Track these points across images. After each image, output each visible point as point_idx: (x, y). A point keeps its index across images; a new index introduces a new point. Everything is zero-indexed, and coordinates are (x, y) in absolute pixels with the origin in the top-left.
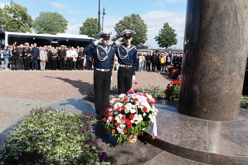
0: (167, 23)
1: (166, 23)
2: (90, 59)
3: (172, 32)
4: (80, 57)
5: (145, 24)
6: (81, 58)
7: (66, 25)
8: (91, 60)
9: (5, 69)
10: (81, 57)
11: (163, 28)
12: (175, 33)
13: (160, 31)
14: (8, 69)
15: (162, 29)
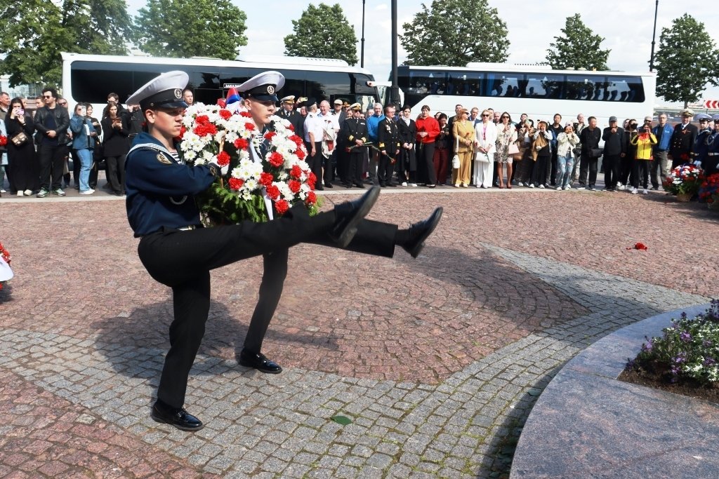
0: (577, 16)
1: (572, 15)
2: (382, 149)
3: (594, 44)
4: (354, 140)
5: (503, 22)
6: (356, 144)
7: (242, 28)
8: (384, 152)
9: (82, 191)
10: (357, 141)
11: (564, 36)
12: (602, 47)
13: (552, 45)
14: (91, 191)
15: (560, 39)
